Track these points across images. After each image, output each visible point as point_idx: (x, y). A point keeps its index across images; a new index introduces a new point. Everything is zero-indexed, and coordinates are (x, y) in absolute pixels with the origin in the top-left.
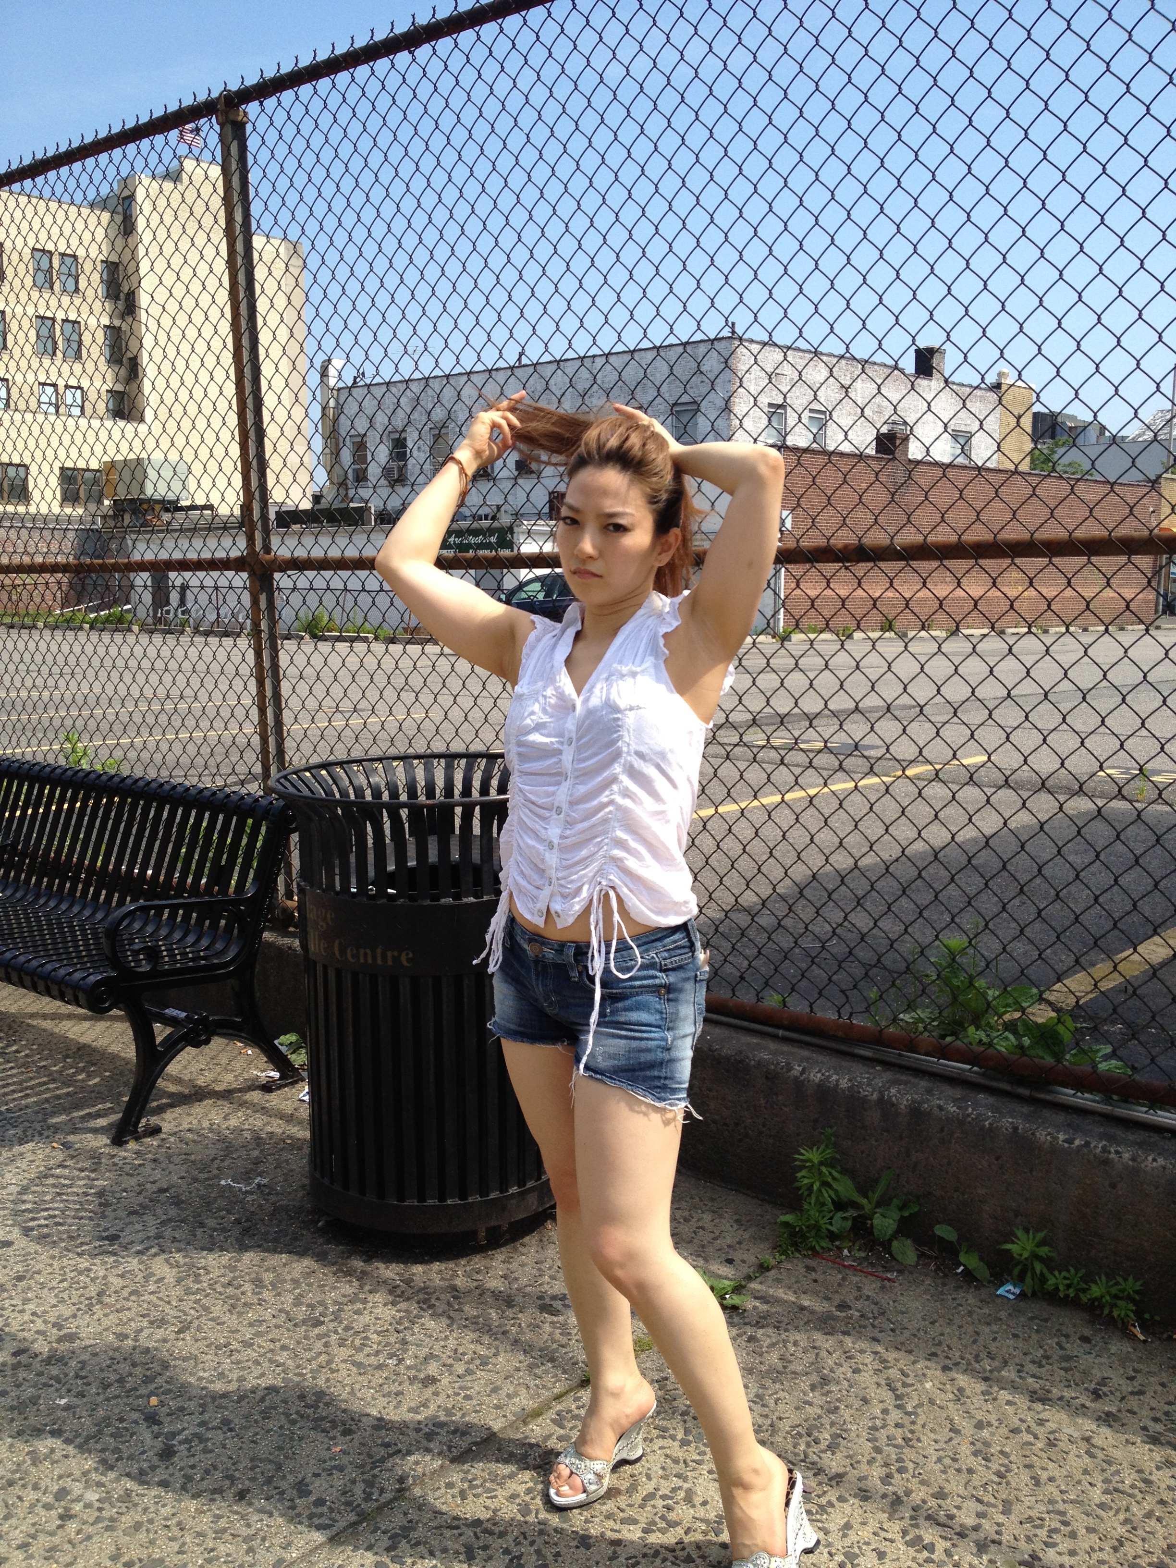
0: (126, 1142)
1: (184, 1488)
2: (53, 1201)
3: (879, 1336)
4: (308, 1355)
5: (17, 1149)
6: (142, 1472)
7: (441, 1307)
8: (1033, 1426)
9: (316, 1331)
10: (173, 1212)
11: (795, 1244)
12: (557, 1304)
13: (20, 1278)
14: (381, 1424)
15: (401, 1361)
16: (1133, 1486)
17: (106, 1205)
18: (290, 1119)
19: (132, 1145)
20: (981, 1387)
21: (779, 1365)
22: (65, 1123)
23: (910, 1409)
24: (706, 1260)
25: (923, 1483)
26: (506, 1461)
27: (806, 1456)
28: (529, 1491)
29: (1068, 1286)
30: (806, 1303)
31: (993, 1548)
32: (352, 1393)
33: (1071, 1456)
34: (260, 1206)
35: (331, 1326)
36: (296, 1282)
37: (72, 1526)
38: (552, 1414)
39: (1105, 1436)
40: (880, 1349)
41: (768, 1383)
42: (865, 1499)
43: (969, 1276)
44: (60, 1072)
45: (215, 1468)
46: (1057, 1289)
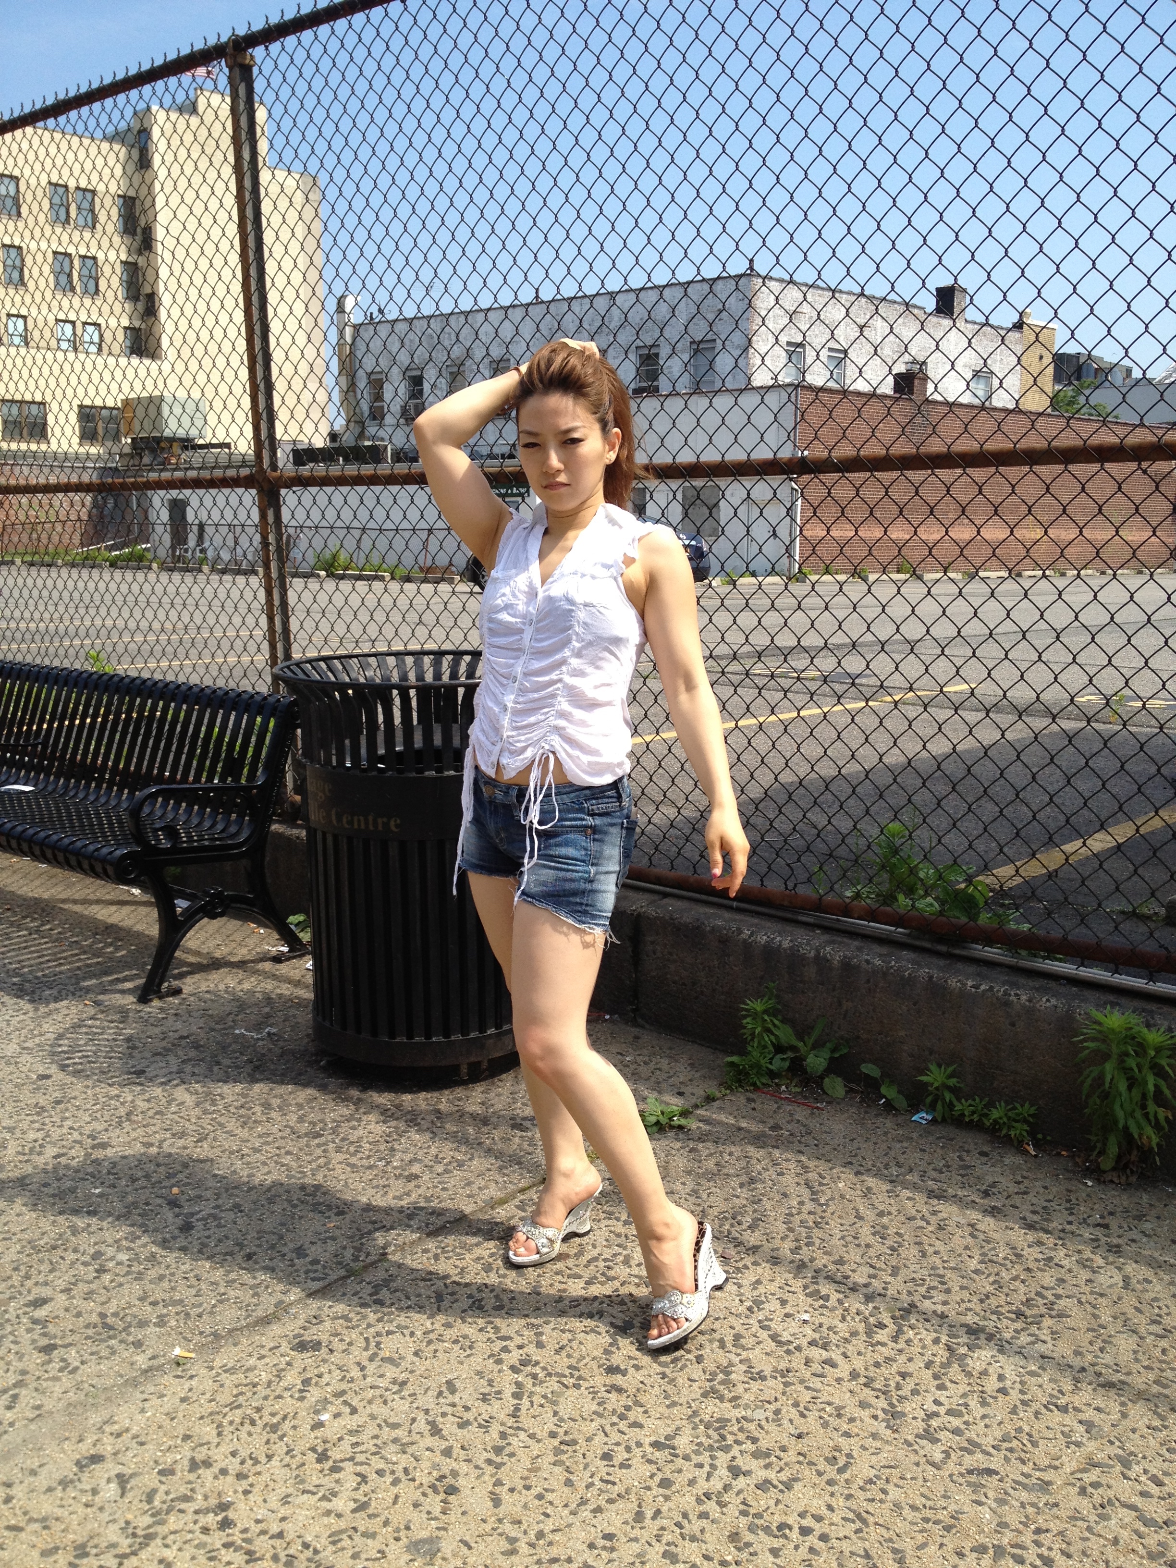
0: (151, 1000)
1: (200, 1252)
2: (86, 1044)
3: (803, 1148)
4: (309, 1158)
5: (52, 1006)
6: (165, 1241)
7: (425, 1124)
8: (927, 1215)
9: (317, 1141)
10: (193, 1053)
11: (739, 1081)
12: (527, 1124)
13: (58, 1102)
14: (369, 1208)
15: (388, 1163)
16: (1005, 1259)
17: (134, 1048)
18: (297, 984)
19: (156, 1003)
20: (886, 1187)
21: (715, 1169)
22: (96, 986)
23: (822, 1201)
24: (660, 1092)
25: (825, 1253)
26: (474, 1234)
27: (729, 1233)
28: (492, 1255)
29: (973, 1113)
30: (744, 1125)
31: (878, 1299)
32: (346, 1185)
33: (957, 1236)
34: (270, 1050)
35: (330, 1138)
36: (300, 1106)
37: (107, 1278)
38: (516, 1202)
39: (988, 1224)
40: (803, 1158)
41: (703, 1182)
42: (775, 1264)
43: (890, 1107)
44: (90, 946)
45: (227, 1238)
46: (963, 1115)
